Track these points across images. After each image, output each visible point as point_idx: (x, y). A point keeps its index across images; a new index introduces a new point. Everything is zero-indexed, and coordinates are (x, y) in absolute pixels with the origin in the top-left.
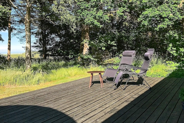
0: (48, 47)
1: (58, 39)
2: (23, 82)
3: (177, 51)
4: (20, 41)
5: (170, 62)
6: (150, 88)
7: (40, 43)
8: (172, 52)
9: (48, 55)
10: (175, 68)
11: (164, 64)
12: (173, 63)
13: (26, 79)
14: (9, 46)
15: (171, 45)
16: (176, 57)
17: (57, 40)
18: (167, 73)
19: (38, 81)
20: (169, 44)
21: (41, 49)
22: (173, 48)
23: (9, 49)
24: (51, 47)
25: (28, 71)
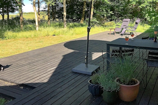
3: (150, 18)
5: (146, 25)
6: (137, 36)
8: (148, 19)
10: (148, 28)
11: (142, 26)
12: (148, 25)
15: (147, 15)
16: (150, 22)
18: (144, 30)
20: (146, 14)
22: (148, 17)
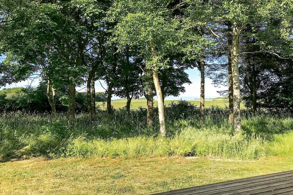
0: (259, 91)
1: (275, 79)
2: (233, 153)
4: (213, 82)
7: (244, 86)
9: (259, 105)
13: (236, 148)
14: (203, 92)
17: (273, 80)
19: (256, 153)
21: (247, 95)
23: (203, 96)
24: (263, 91)
25: (239, 135)
